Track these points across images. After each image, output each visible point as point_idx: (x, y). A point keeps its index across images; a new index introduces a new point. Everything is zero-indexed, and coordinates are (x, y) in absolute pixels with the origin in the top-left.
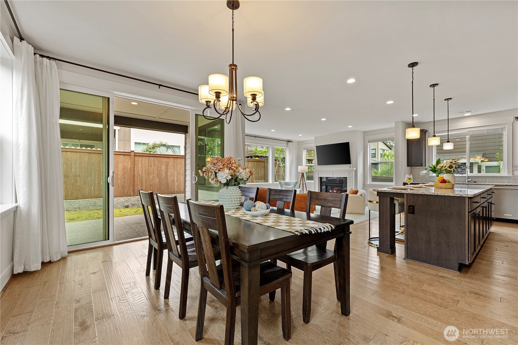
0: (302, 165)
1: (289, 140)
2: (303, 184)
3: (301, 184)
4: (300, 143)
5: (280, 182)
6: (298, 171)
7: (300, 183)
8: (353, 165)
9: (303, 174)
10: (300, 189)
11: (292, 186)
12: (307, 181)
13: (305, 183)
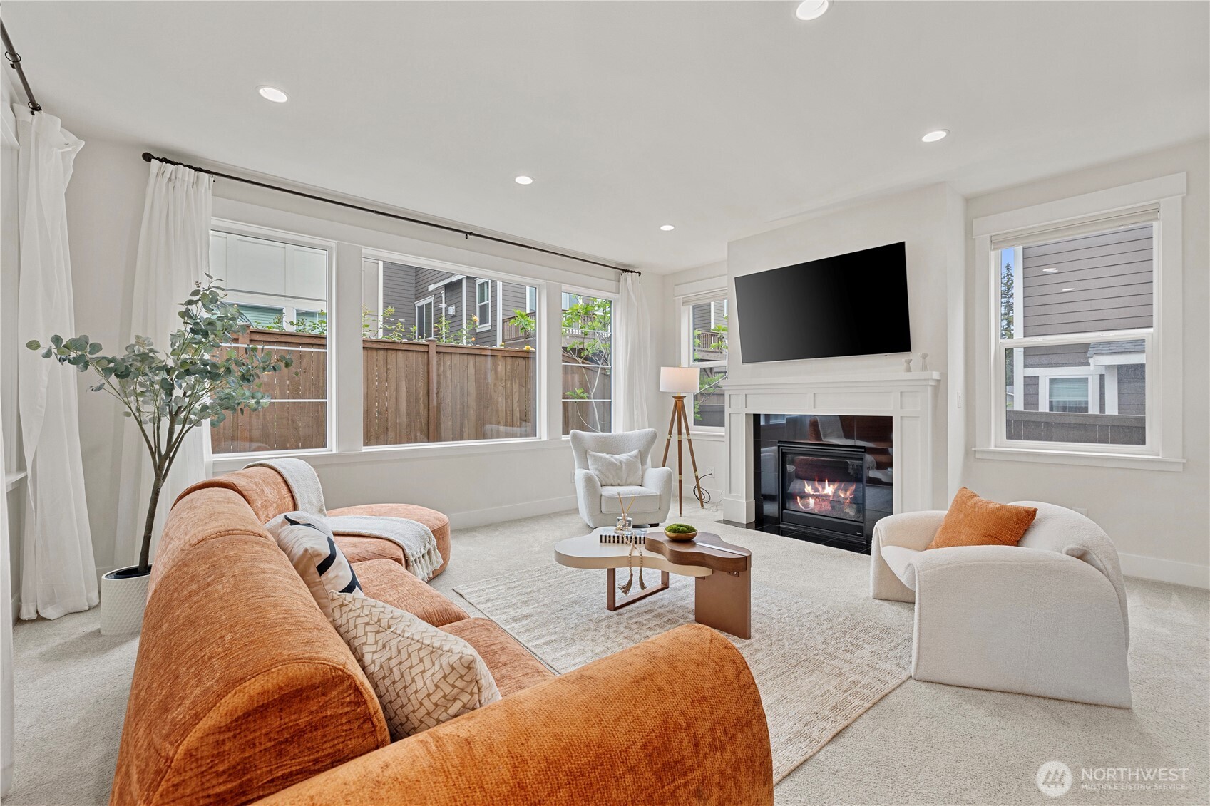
0: (676, 363)
1: (625, 265)
2: (680, 442)
3: (674, 444)
4: (669, 280)
5: (575, 437)
6: (661, 390)
7: (669, 441)
8: (924, 356)
9: (679, 400)
10: (666, 469)
11: (631, 453)
12: (697, 430)
13: (690, 441)
